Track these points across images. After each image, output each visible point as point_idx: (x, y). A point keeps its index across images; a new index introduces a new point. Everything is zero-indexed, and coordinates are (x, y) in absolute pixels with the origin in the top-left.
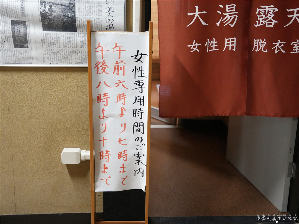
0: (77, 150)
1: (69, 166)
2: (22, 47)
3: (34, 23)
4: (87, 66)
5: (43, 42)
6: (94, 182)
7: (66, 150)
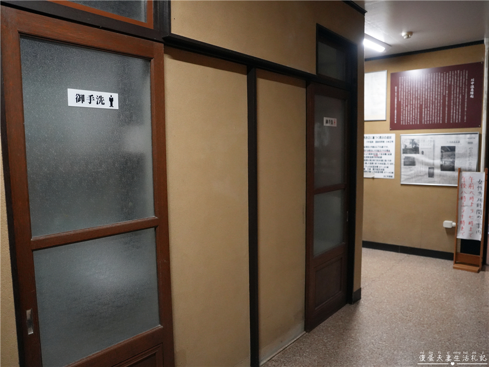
0: (451, 222)
1: (446, 228)
2: (431, 177)
3: (437, 168)
4: (457, 185)
5: (440, 175)
6: (457, 233)
7: (446, 221)
